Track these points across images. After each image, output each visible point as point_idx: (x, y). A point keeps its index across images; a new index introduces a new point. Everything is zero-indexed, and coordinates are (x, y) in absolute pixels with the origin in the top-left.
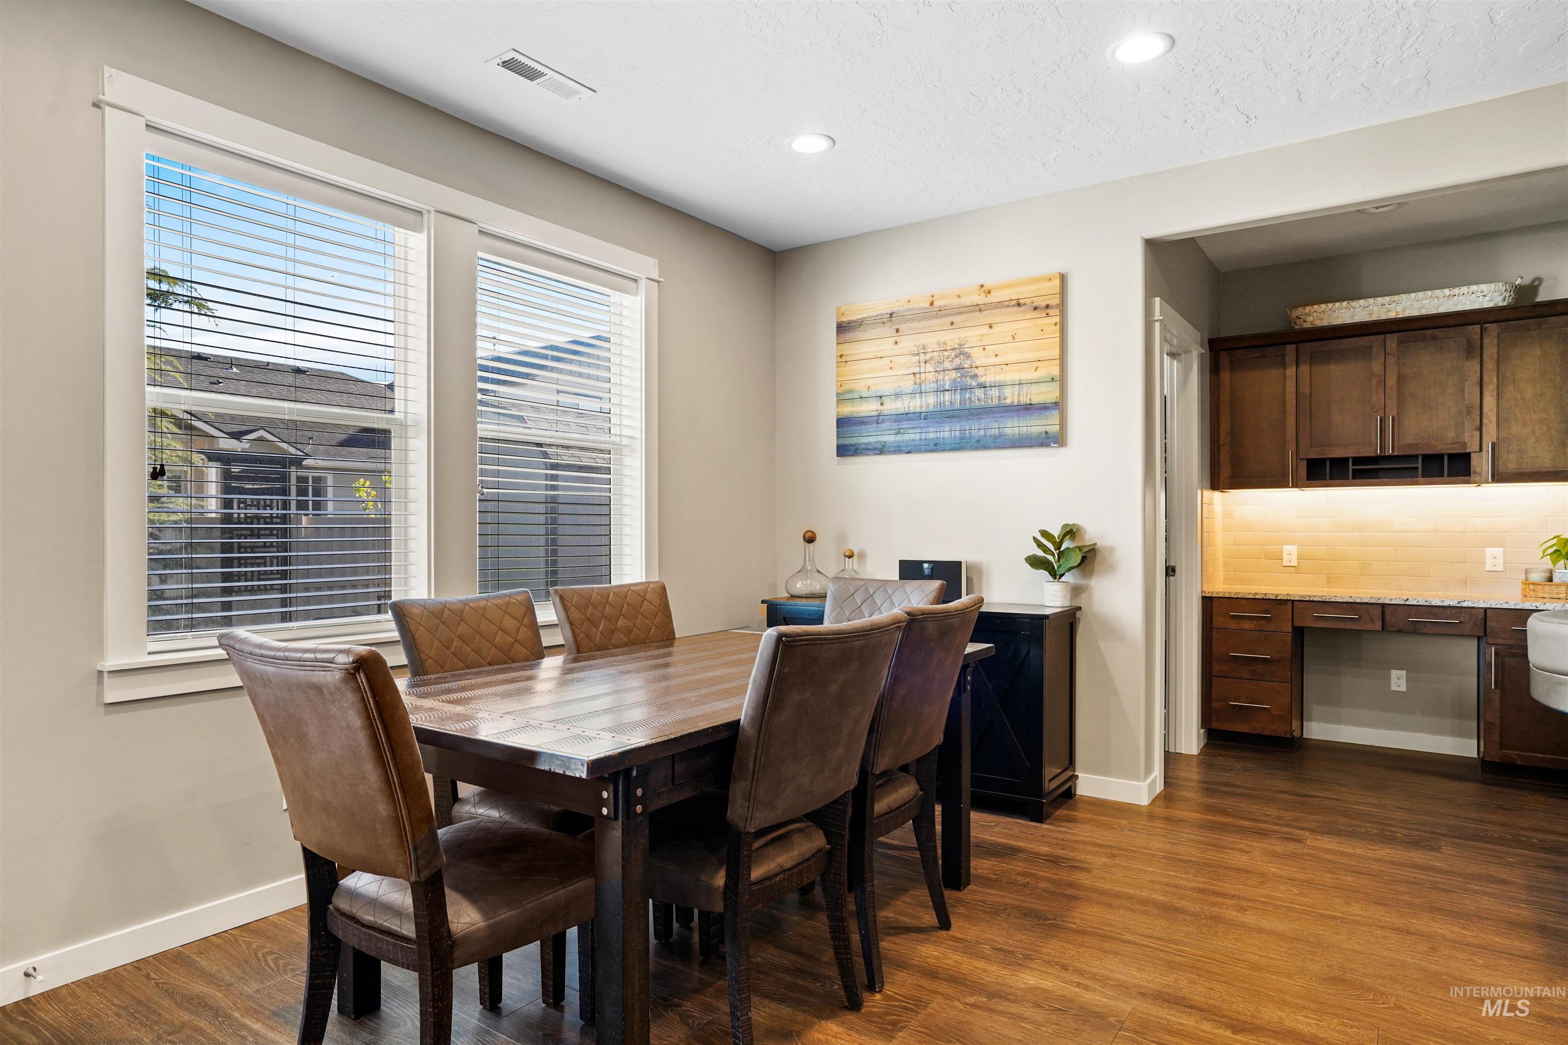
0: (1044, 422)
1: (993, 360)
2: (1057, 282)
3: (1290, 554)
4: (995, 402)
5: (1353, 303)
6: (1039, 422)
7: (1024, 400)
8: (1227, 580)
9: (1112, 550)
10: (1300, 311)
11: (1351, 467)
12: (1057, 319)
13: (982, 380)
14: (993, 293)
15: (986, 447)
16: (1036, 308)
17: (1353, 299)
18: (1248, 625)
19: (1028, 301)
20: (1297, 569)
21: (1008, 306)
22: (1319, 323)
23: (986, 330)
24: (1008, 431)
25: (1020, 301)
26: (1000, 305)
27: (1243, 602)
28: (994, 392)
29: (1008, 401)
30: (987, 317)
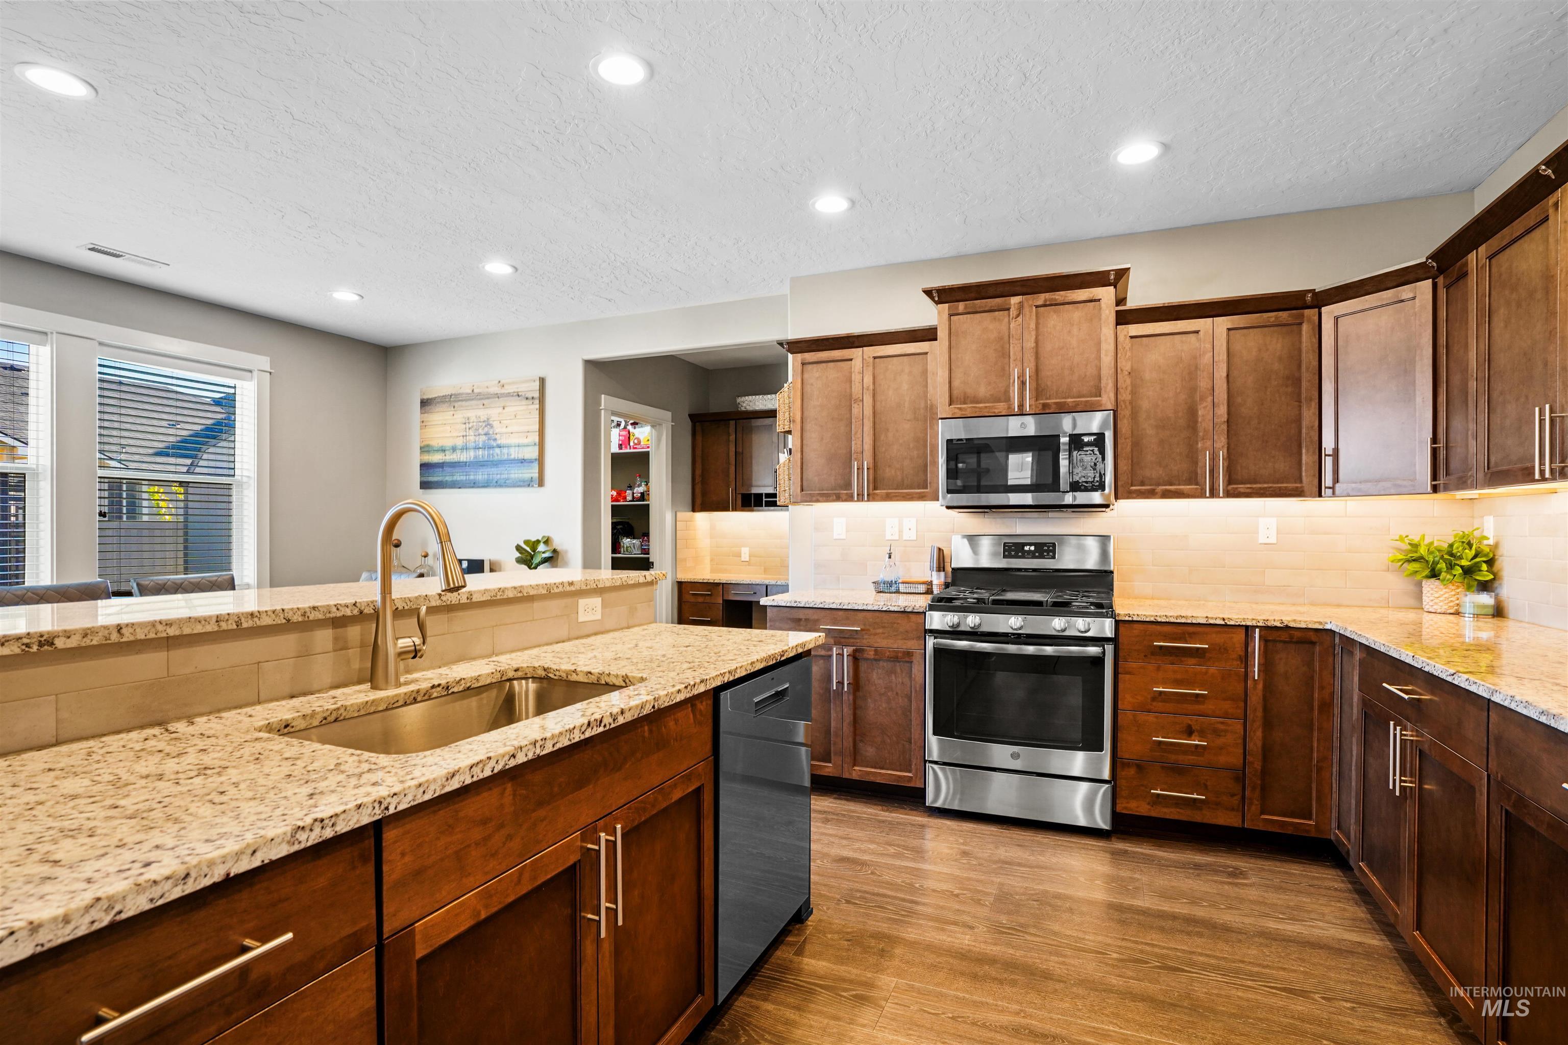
0: (531, 471)
1: (504, 430)
2: (538, 383)
3: (745, 555)
4: (506, 457)
5: (765, 397)
6: (528, 471)
7: (521, 456)
8: (712, 571)
9: (566, 552)
10: (739, 400)
11: (764, 499)
12: (538, 406)
13: (499, 442)
14: (506, 387)
15: (501, 486)
16: (527, 399)
17: (765, 394)
18: (700, 600)
19: (523, 394)
20: (748, 563)
21: (513, 396)
22: (749, 408)
23: (500, 410)
24: (512, 476)
25: (520, 394)
26: (509, 395)
27: (698, 585)
28: (505, 451)
29: (512, 457)
30: (502, 401)
